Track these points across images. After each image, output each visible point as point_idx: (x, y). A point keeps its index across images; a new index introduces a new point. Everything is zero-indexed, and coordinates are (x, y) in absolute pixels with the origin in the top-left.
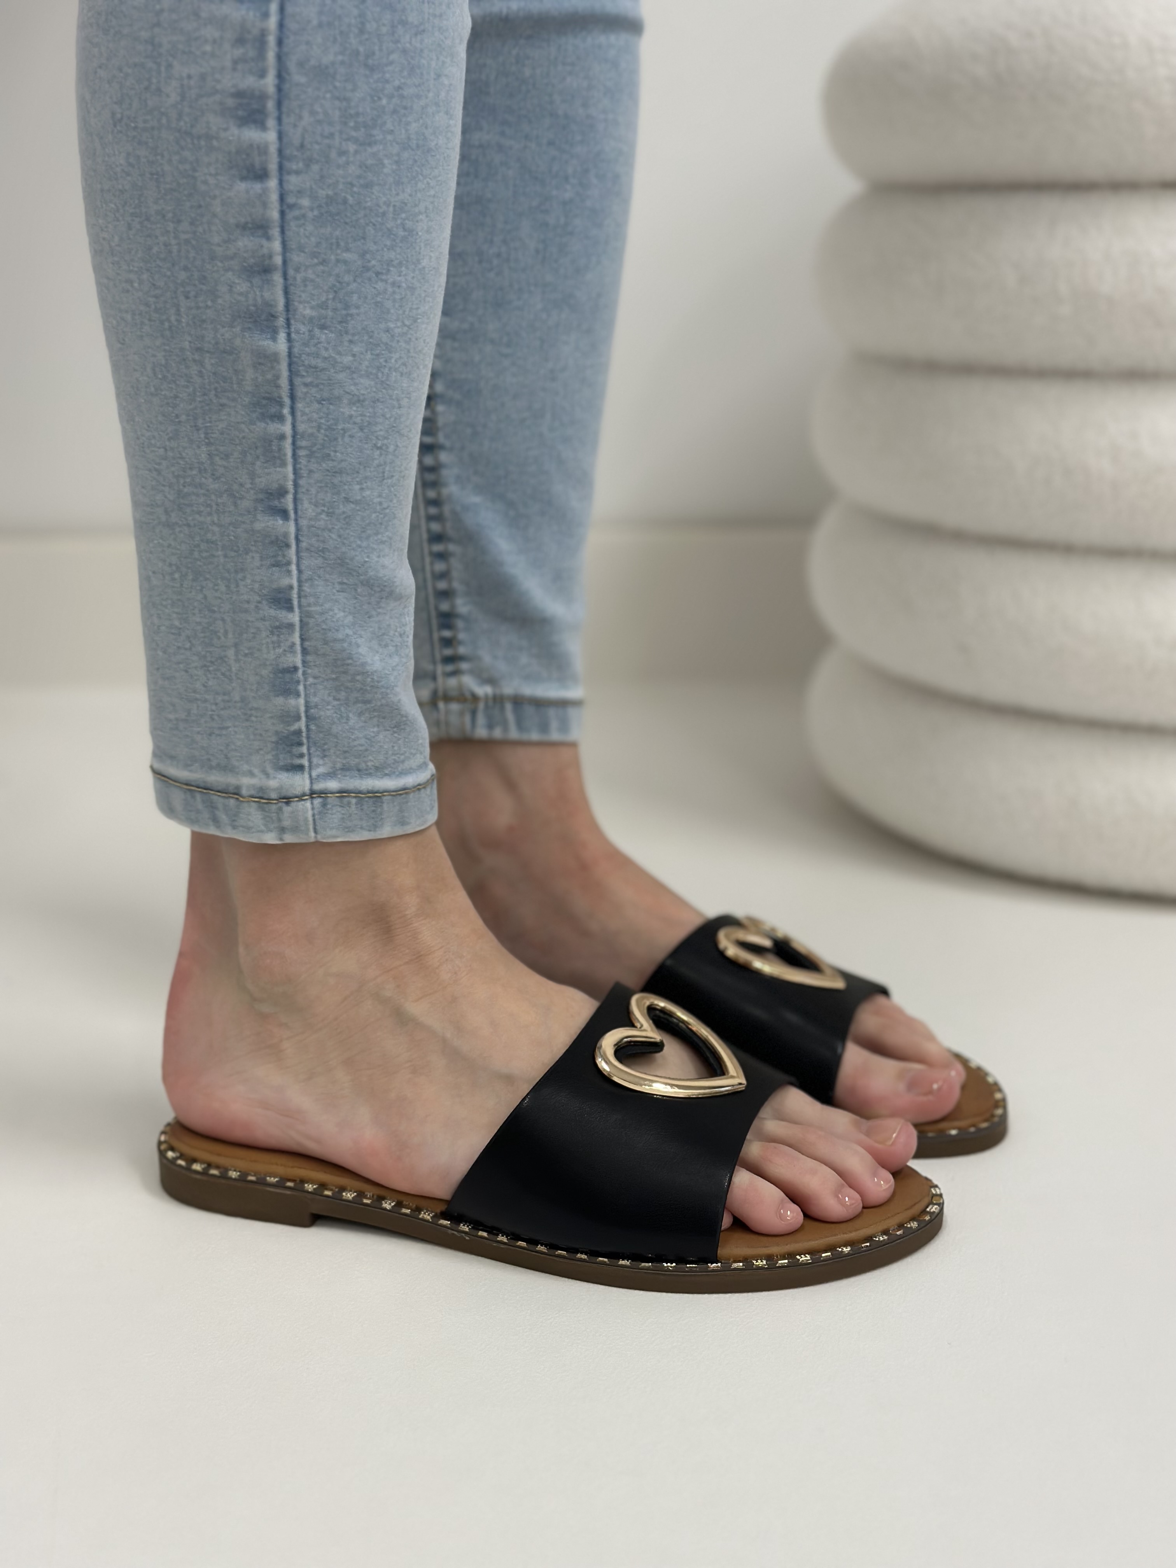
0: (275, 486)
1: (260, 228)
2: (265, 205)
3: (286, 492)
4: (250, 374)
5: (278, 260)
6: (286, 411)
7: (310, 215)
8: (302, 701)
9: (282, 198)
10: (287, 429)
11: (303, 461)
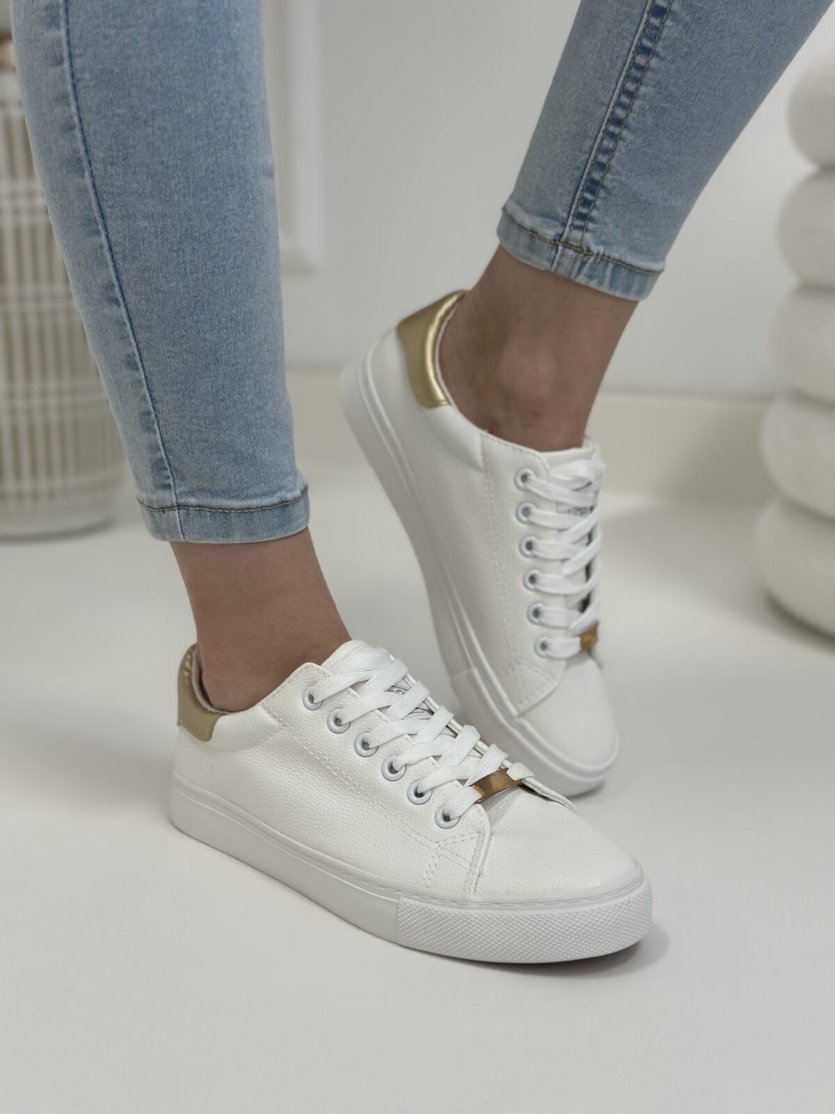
0: (106, 282)
1: (63, 98)
2: (64, 82)
3: (113, 285)
5: (76, 119)
6: (100, 227)
7: (91, 84)
8: (159, 437)
9: (73, 75)
10: (103, 239)
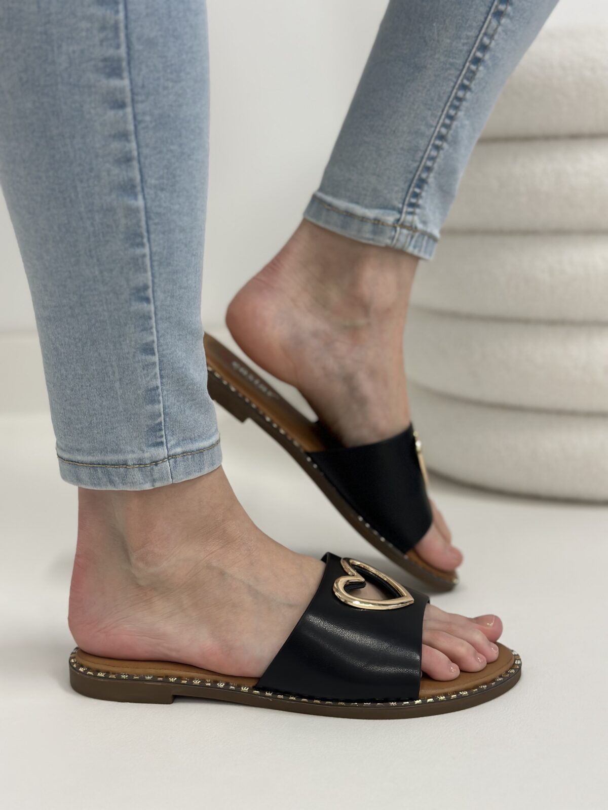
0: (141, 284)
1: (123, 136)
2: (125, 122)
3: (148, 287)
4: (123, 221)
5: (135, 153)
6: (145, 240)
7: (151, 125)
8: (161, 405)
9: (135, 118)
10: (147, 250)
11: (156, 268)
